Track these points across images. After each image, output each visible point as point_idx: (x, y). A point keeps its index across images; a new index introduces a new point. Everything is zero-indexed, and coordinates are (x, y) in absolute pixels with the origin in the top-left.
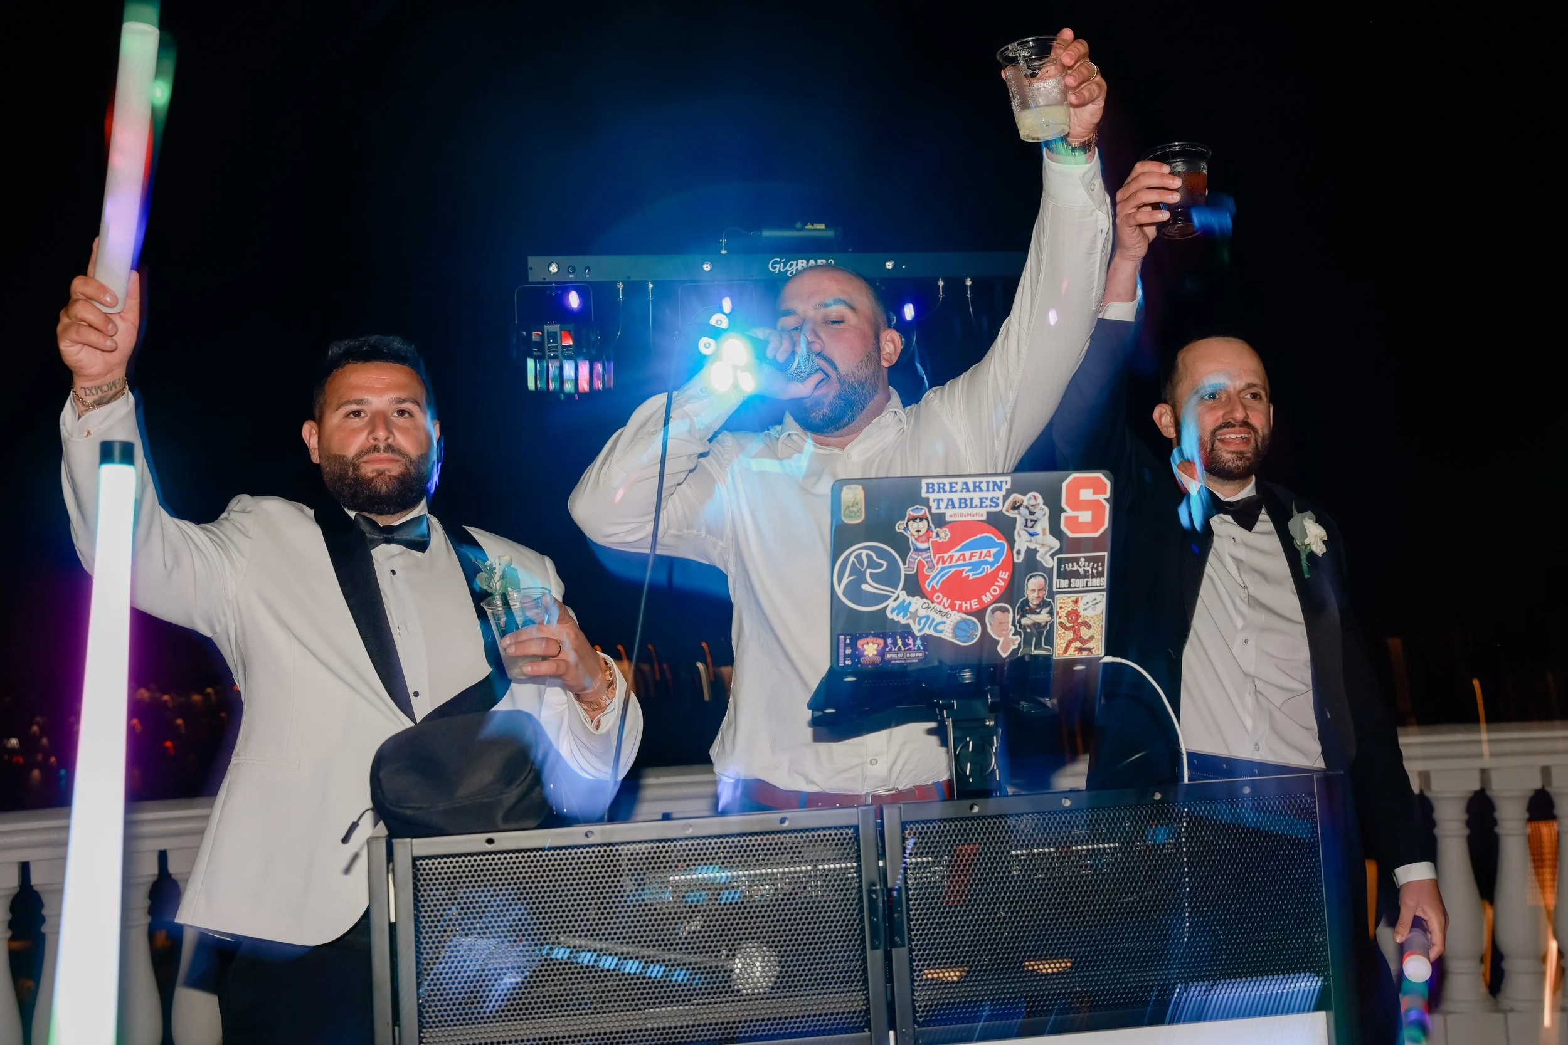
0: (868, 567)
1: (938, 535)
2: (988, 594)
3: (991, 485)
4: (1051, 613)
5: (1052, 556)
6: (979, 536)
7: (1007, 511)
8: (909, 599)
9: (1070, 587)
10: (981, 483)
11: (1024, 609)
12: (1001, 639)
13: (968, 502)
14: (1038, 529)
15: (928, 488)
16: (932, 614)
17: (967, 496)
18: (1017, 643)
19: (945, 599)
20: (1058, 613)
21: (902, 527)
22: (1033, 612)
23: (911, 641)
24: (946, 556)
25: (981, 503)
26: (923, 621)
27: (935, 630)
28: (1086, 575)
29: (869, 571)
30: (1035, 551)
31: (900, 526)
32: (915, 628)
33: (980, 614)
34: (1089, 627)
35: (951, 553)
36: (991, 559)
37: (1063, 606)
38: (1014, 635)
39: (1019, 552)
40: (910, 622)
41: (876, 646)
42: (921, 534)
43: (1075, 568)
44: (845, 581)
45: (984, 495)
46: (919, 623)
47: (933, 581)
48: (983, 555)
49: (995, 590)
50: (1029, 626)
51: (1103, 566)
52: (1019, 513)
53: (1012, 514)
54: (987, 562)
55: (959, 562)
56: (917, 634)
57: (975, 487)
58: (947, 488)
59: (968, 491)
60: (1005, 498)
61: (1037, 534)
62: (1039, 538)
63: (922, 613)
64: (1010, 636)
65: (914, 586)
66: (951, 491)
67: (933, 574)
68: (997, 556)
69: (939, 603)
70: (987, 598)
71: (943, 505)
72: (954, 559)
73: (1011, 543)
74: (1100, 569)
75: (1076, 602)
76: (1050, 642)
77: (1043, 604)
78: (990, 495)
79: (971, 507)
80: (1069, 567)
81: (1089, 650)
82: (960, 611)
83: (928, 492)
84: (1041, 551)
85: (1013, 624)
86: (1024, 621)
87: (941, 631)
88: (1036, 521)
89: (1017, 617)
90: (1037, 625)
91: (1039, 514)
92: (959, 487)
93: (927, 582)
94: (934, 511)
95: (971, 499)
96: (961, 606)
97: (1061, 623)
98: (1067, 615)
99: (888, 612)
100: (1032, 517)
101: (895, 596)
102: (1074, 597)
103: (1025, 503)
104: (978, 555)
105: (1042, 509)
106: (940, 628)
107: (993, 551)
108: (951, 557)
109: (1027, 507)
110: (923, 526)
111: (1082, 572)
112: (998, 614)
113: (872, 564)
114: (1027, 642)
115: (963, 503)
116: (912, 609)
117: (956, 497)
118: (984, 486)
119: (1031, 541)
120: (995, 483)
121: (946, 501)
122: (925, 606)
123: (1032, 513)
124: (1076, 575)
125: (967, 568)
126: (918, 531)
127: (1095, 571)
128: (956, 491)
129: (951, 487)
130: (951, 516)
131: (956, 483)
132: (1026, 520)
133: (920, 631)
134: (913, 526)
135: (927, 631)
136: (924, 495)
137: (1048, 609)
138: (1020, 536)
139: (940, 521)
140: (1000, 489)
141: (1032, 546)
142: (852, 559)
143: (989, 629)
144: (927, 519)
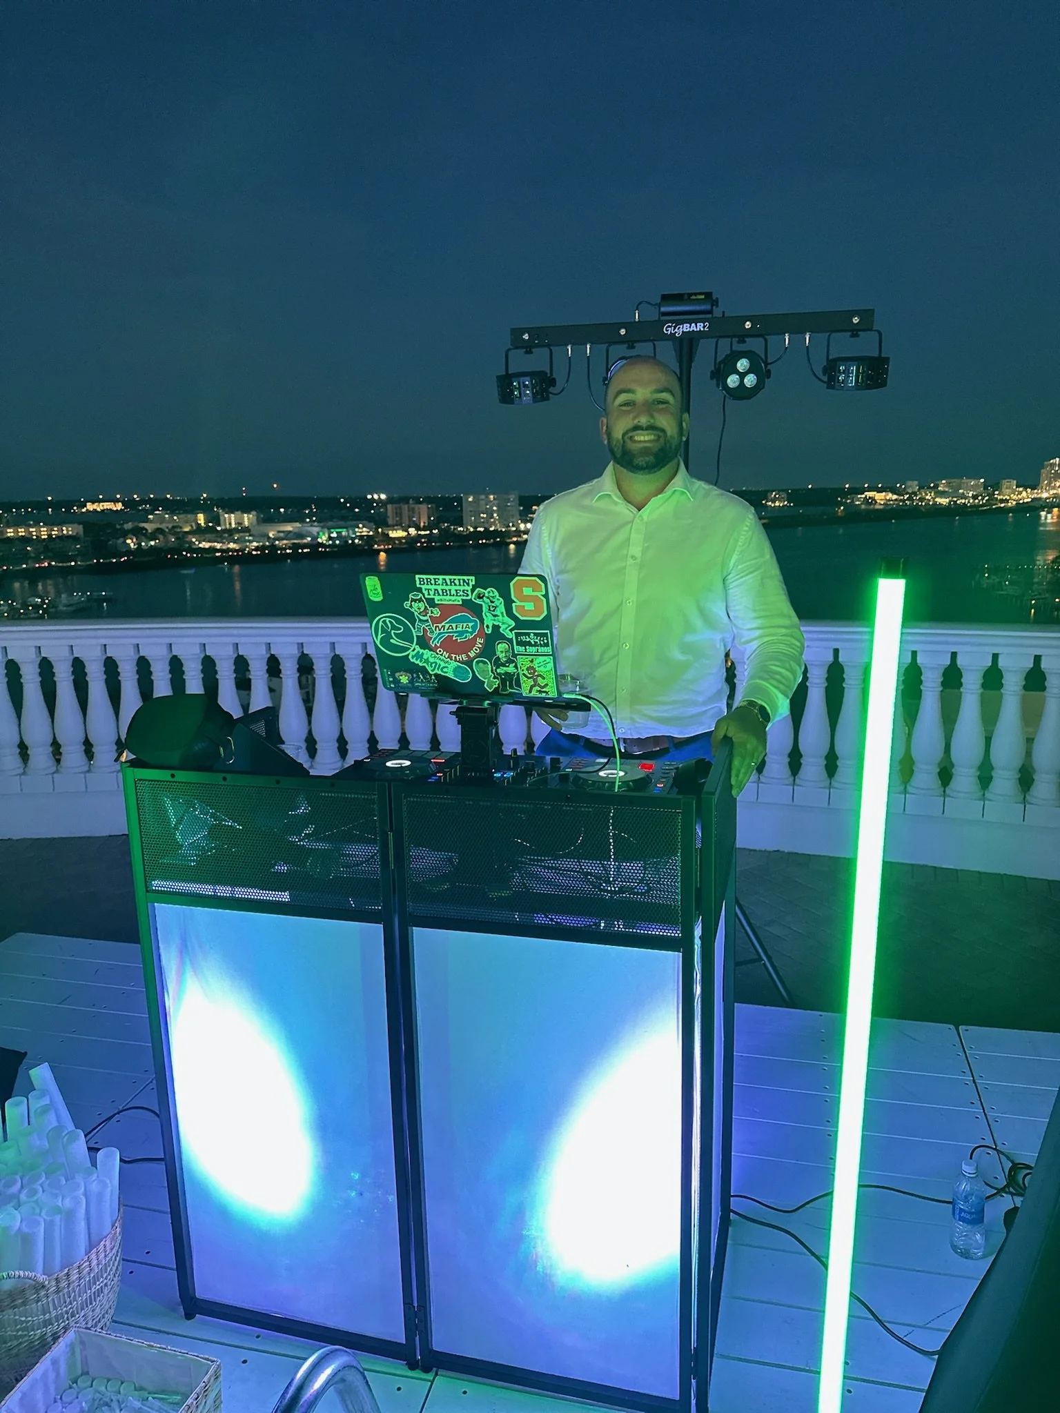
0: (391, 629)
1: (432, 613)
2: (472, 651)
3: (461, 581)
4: (516, 667)
5: (511, 630)
6: (459, 614)
7: (475, 599)
8: (421, 651)
9: (526, 651)
10: (455, 579)
11: (498, 664)
12: (486, 681)
13: (448, 592)
14: (498, 612)
15: (420, 581)
16: (438, 662)
17: (447, 588)
18: (497, 683)
19: (445, 653)
20: (521, 667)
21: (409, 605)
22: (504, 665)
23: (428, 677)
24: (440, 626)
25: (457, 593)
26: (433, 665)
27: (442, 670)
28: (536, 645)
29: (393, 631)
30: (499, 627)
31: (407, 605)
32: (429, 669)
33: (469, 663)
34: (544, 678)
35: (443, 624)
36: (470, 630)
37: (524, 663)
38: (494, 678)
39: (488, 626)
40: (425, 665)
41: (407, 678)
42: (421, 610)
43: (528, 640)
44: (379, 637)
45: (458, 588)
46: (432, 667)
47: (435, 640)
48: (464, 627)
49: (476, 650)
50: (503, 674)
51: (547, 639)
52: (483, 601)
53: (478, 601)
54: (467, 632)
55: (449, 630)
56: (431, 673)
57: (451, 582)
58: (433, 582)
59: (447, 585)
60: (473, 591)
61: (498, 616)
62: (500, 618)
63: (432, 660)
64: (492, 679)
65: (424, 643)
66: (435, 584)
67: (434, 636)
68: (474, 628)
69: (441, 655)
70: (472, 654)
71: (432, 593)
72: (446, 628)
73: (482, 621)
74: (546, 641)
75: (532, 661)
76: (519, 685)
77: (510, 661)
78: (462, 588)
79: (450, 595)
80: (523, 638)
81: (547, 692)
82: (456, 661)
83: (420, 584)
84: (503, 627)
85: (492, 672)
86: (498, 671)
87: (446, 673)
88: (496, 607)
89: (494, 668)
90: (506, 674)
91: (497, 603)
92: (440, 582)
93: (431, 641)
94: (426, 596)
95: (450, 590)
96: (455, 657)
97: (524, 674)
98: (527, 669)
99: (410, 657)
100: (493, 604)
101: (412, 649)
102: (530, 658)
103: (486, 595)
104: (461, 626)
105: (498, 599)
106: (445, 670)
107: (470, 625)
108: (444, 626)
109: (488, 598)
110: (421, 605)
111: (533, 643)
112: (481, 664)
113: (394, 627)
114: (503, 682)
115: (444, 592)
116: (425, 657)
117: (439, 588)
118: (457, 582)
119: (495, 620)
120: (464, 581)
121: (433, 591)
122: (433, 656)
123: (492, 602)
124: (529, 644)
125: (456, 635)
126: (419, 609)
127: (542, 643)
128: (439, 584)
129: (435, 582)
130: (438, 600)
131: (438, 579)
132: (489, 606)
133: (433, 671)
134: (415, 605)
135: (436, 671)
136: (418, 586)
137: (514, 664)
138: (486, 615)
139: (431, 603)
140: (468, 584)
141: (496, 623)
142: (381, 623)
143: (477, 673)
144: (423, 601)
